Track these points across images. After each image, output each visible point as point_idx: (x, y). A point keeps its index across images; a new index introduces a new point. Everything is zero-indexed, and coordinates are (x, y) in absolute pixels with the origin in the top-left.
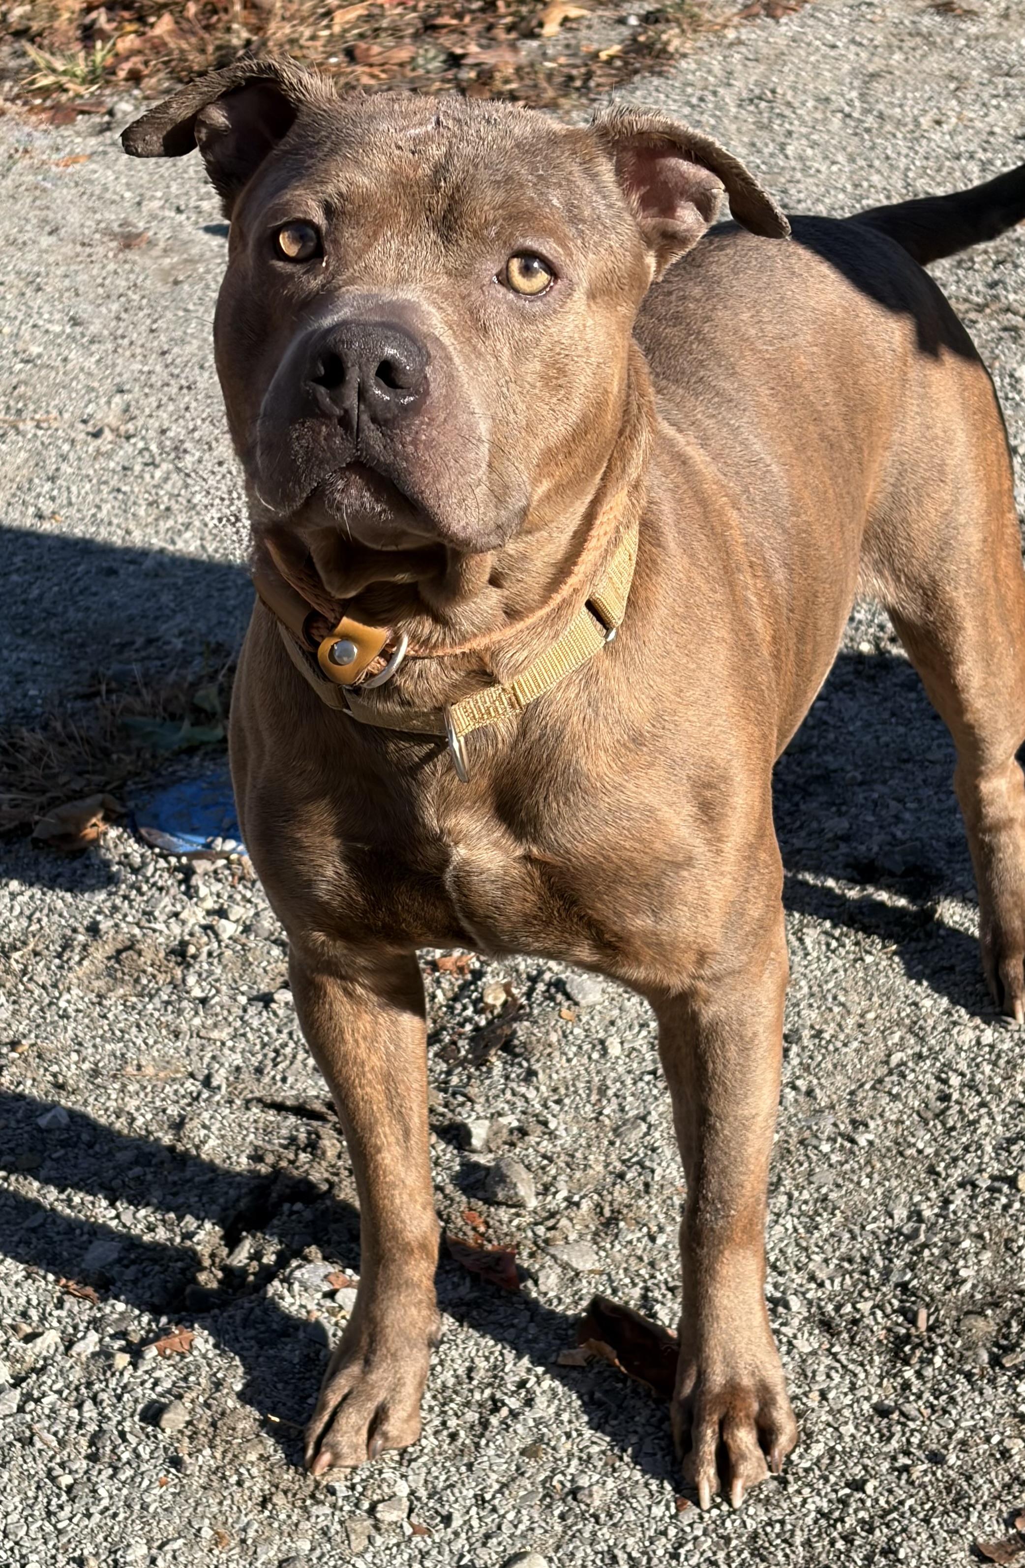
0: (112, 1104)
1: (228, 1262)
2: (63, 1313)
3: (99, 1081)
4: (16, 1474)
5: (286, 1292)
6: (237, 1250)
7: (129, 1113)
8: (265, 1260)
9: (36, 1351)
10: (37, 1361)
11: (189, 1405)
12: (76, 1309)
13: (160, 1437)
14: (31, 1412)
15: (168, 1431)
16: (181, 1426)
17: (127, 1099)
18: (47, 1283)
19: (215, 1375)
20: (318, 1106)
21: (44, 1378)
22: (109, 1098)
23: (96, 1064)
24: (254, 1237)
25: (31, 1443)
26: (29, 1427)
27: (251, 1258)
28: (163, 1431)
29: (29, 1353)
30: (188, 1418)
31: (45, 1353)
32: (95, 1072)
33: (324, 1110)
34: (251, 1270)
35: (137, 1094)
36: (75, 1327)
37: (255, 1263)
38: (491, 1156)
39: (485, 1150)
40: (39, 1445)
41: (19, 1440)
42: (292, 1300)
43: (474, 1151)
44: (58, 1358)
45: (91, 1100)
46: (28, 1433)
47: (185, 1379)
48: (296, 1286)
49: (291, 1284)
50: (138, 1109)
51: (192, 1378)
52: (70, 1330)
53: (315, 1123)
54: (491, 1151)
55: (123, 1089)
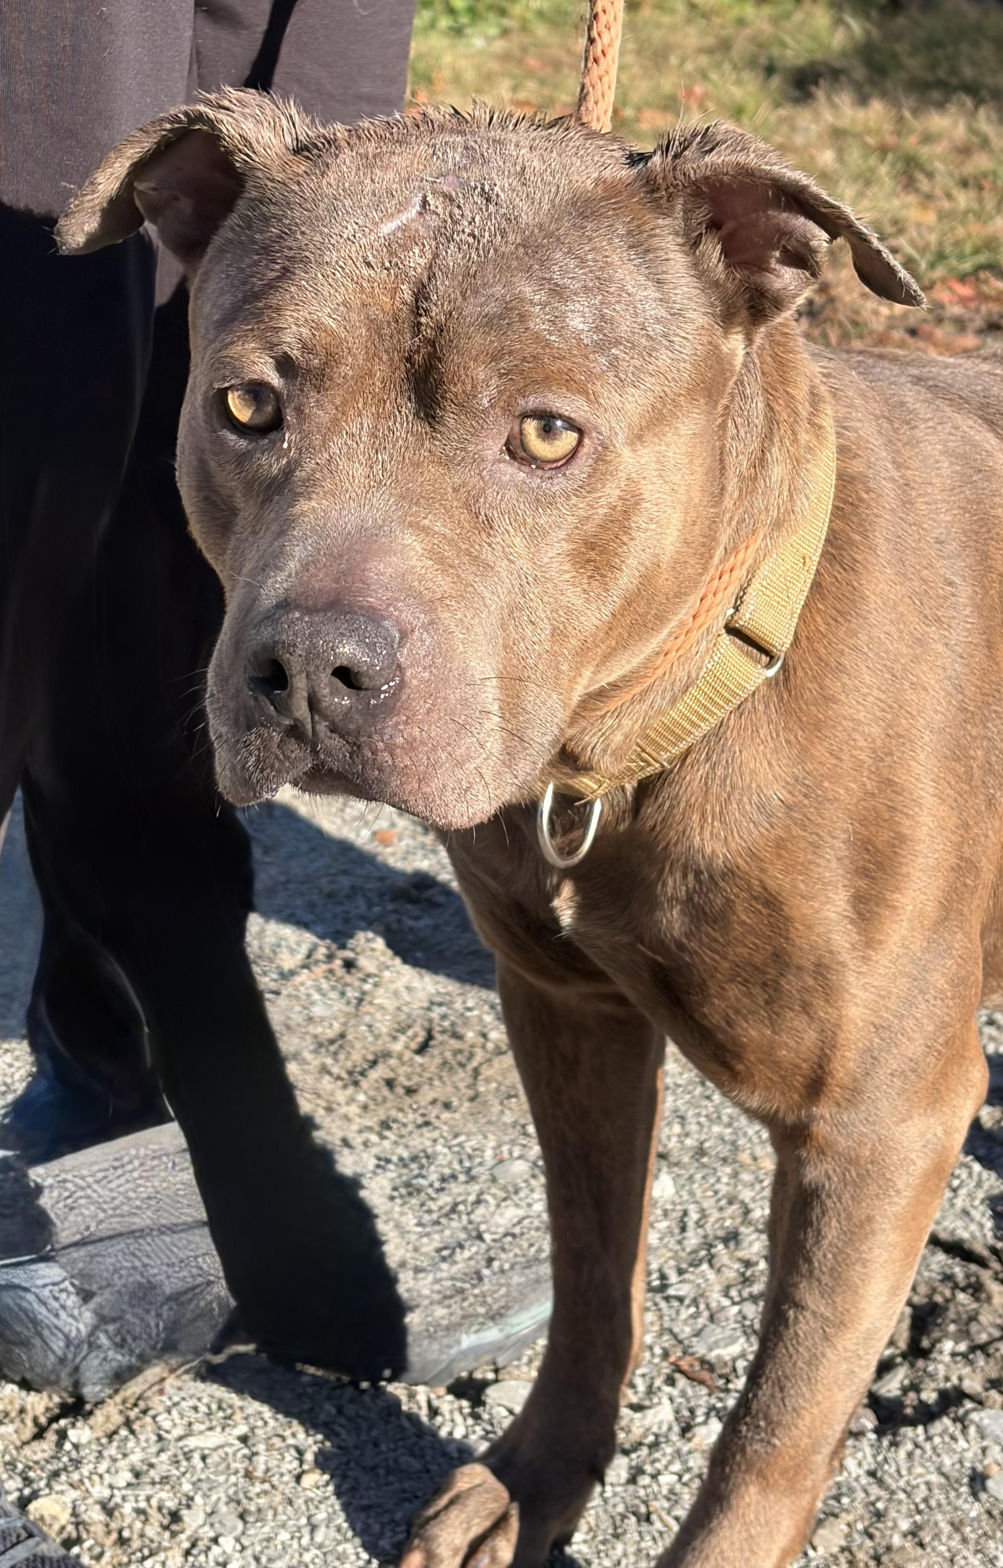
0: (723, 1189)
1: (876, 1388)
2: (675, 1392)
3: (705, 1160)
4: (632, 1549)
5: (958, 1433)
6: (887, 1377)
7: (742, 1202)
8: (924, 1396)
9: (647, 1423)
10: (645, 1436)
11: (845, 1529)
12: (690, 1392)
13: (811, 1553)
14: (644, 1487)
15: (821, 1550)
16: (835, 1550)
17: (740, 1187)
18: (653, 1355)
19: (873, 1504)
20: (980, 1249)
21: (657, 1455)
22: (718, 1180)
23: (702, 1143)
24: (912, 1365)
25: (648, 1519)
26: (645, 1503)
27: (905, 1390)
28: (814, 1548)
29: (637, 1423)
30: (843, 1543)
31: (655, 1429)
32: (700, 1152)
33: (985, 1253)
34: (908, 1402)
35: (752, 1185)
36: (692, 1411)
37: (912, 1395)
40: (658, 1525)
41: (634, 1513)
42: (965, 1445)
44: (674, 1437)
45: (698, 1176)
46: (643, 1509)
47: (837, 1498)
48: (972, 1430)
49: (965, 1429)
50: (754, 1200)
51: (845, 1500)
52: (686, 1413)
53: (973, 1267)
55: (735, 1175)
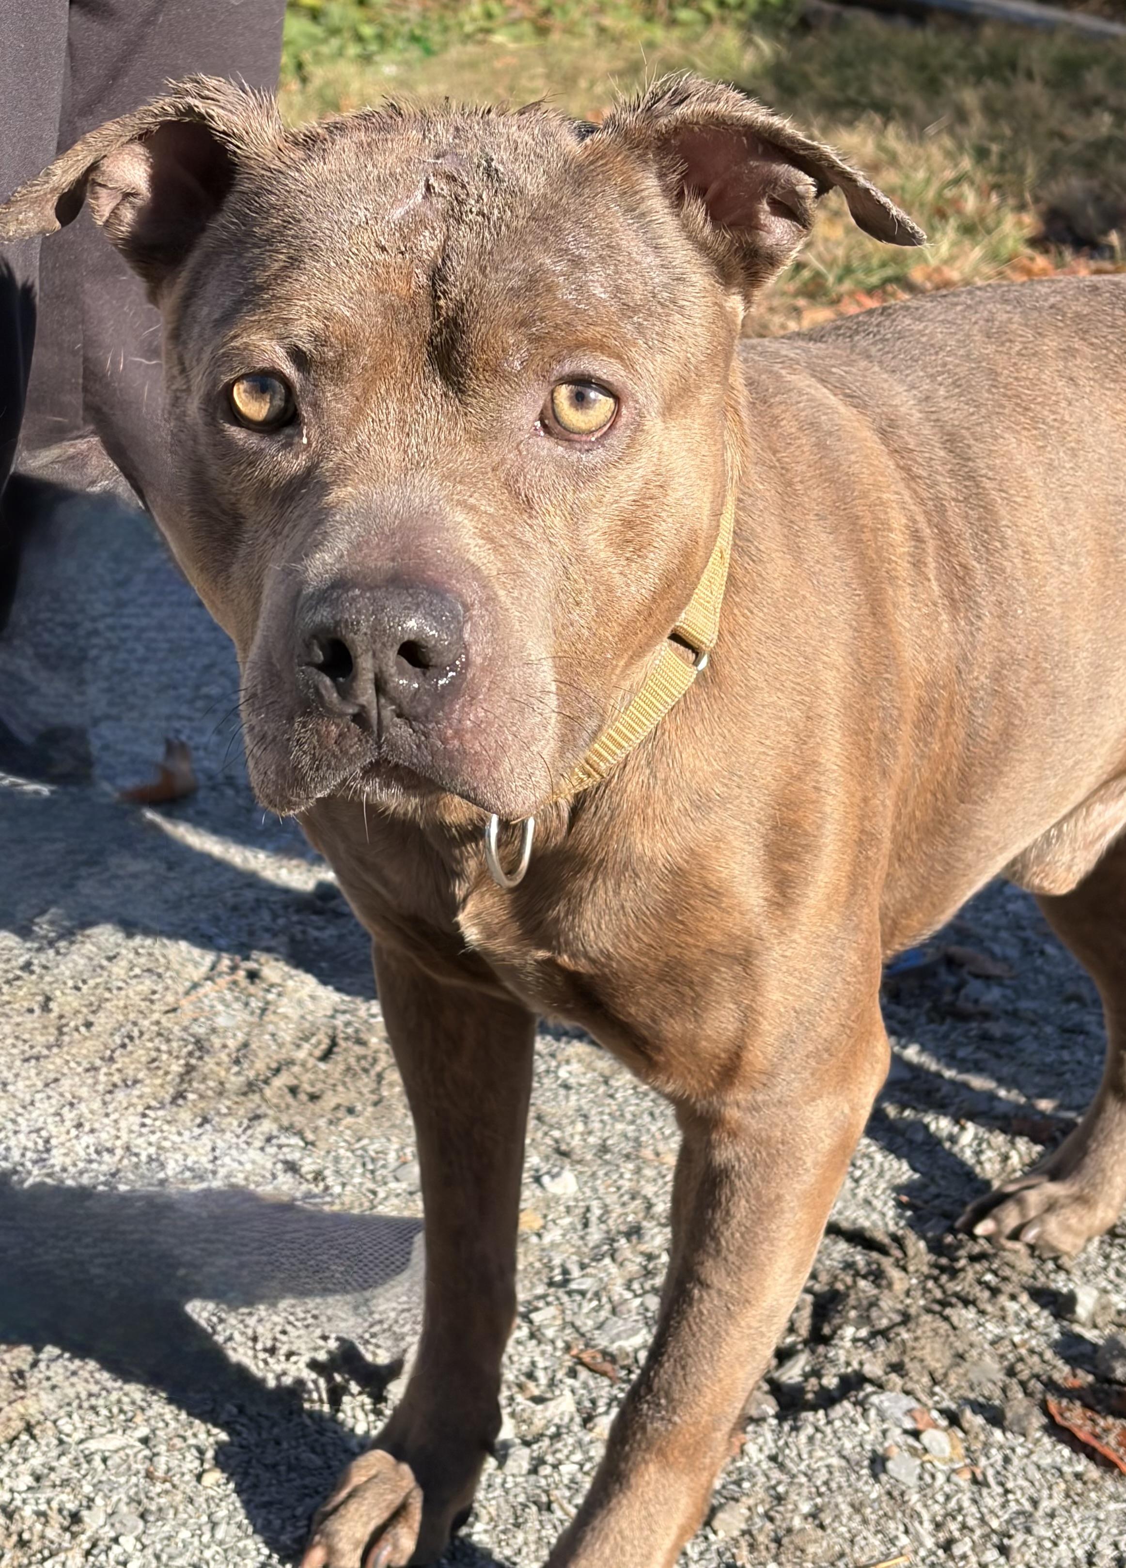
0: (626, 1185)
1: (776, 1375)
2: (577, 1384)
3: (608, 1157)
4: (532, 1538)
5: (858, 1417)
6: (789, 1364)
7: (645, 1197)
8: (825, 1381)
9: (548, 1414)
10: (547, 1427)
11: (747, 1513)
12: (592, 1383)
13: (712, 1536)
14: (546, 1477)
15: (721, 1534)
16: (736, 1533)
17: (643, 1183)
18: (555, 1349)
19: (774, 1488)
20: (881, 1236)
21: (559, 1445)
22: (621, 1176)
23: (605, 1140)
24: (813, 1352)
25: (549, 1508)
26: (547, 1492)
27: (806, 1376)
28: (715, 1532)
29: (539, 1416)
30: (744, 1526)
31: (557, 1420)
32: (604, 1149)
33: (887, 1240)
34: (809, 1388)
35: (655, 1180)
36: (593, 1402)
37: (813, 1381)
38: (1096, 1332)
39: (1089, 1324)
40: (559, 1514)
41: (535, 1503)
42: (866, 1428)
43: (1076, 1321)
44: (576, 1428)
45: (601, 1173)
46: (544, 1499)
47: (738, 1483)
48: (873, 1413)
49: (865, 1411)
50: (656, 1195)
51: (746, 1485)
52: (588, 1404)
53: (875, 1255)
54: (1095, 1326)
55: (638, 1171)
